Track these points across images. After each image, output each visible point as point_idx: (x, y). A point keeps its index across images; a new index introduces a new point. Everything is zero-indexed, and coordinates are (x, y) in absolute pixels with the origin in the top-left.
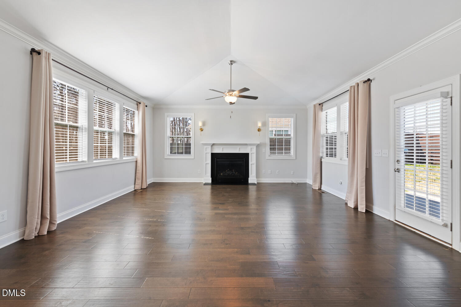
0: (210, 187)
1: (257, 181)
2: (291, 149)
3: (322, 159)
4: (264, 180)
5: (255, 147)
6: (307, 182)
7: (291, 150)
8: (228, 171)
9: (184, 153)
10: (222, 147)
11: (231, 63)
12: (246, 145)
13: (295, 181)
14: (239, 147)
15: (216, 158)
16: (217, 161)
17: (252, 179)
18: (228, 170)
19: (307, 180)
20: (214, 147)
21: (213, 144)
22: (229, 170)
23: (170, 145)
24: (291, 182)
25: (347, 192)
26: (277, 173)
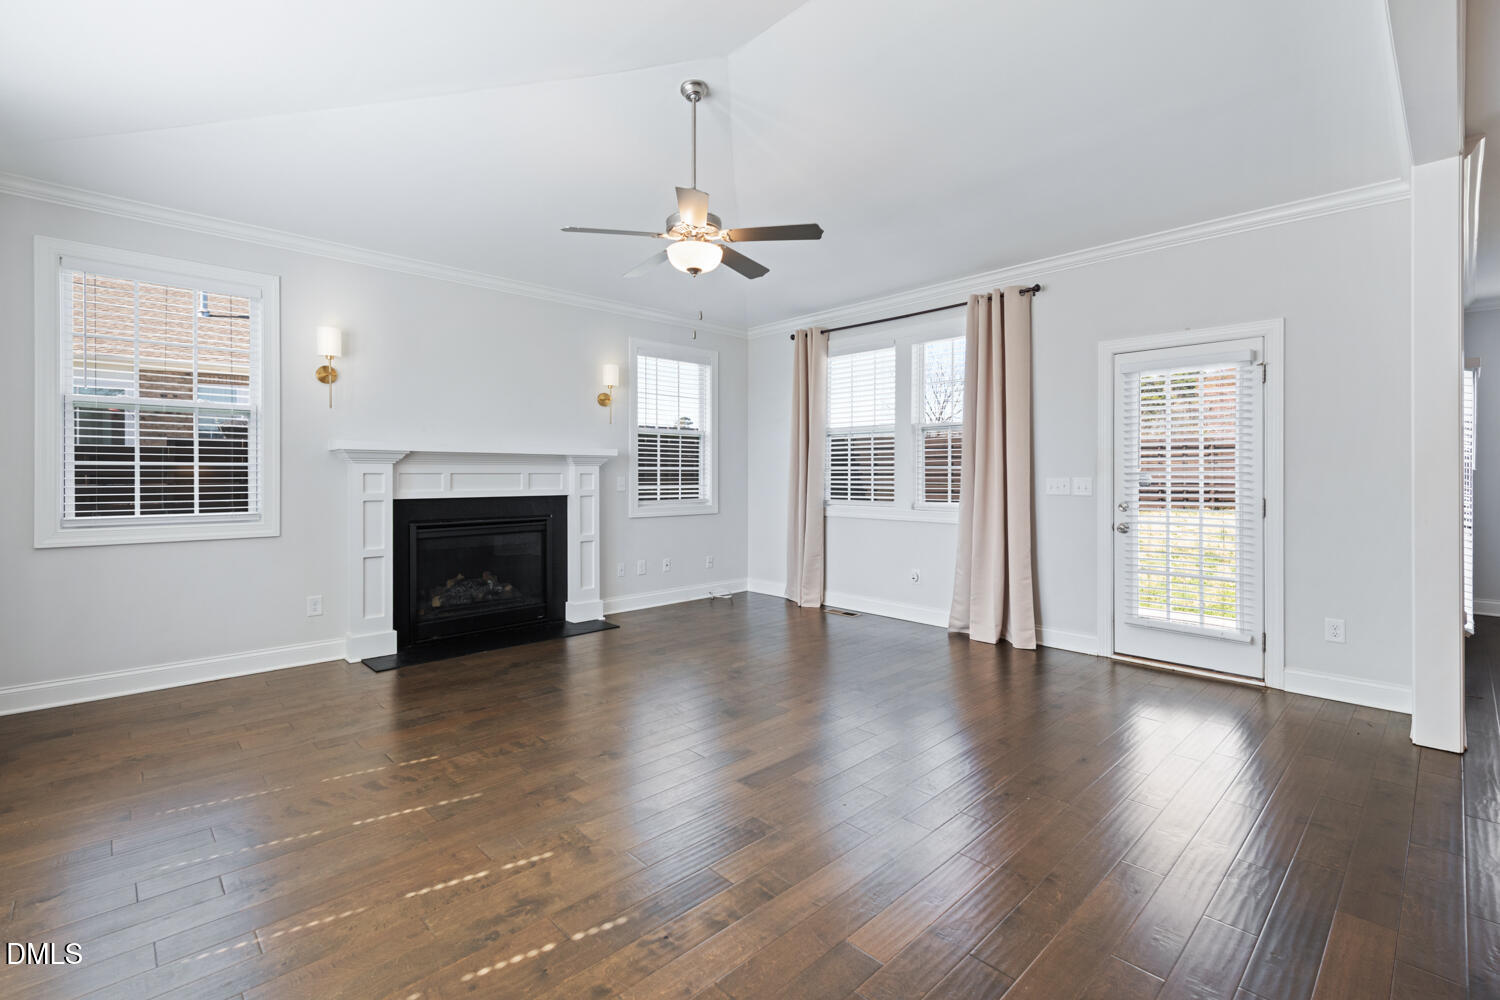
0: (389, 677)
1: (606, 607)
2: (700, 477)
3: (828, 508)
4: (625, 603)
5: (595, 470)
6: (750, 588)
7: (701, 481)
8: (459, 583)
9: (197, 508)
10: (446, 469)
11: (696, 93)
12: (561, 459)
13: (721, 590)
14: (525, 469)
15: (413, 527)
16: (418, 540)
17: (581, 605)
18: (460, 577)
19: (749, 579)
20: (409, 468)
21: (410, 456)
22: (462, 580)
23: (77, 458)
24: (709, 596)
25: (954, 601)
26: (664, 568)
